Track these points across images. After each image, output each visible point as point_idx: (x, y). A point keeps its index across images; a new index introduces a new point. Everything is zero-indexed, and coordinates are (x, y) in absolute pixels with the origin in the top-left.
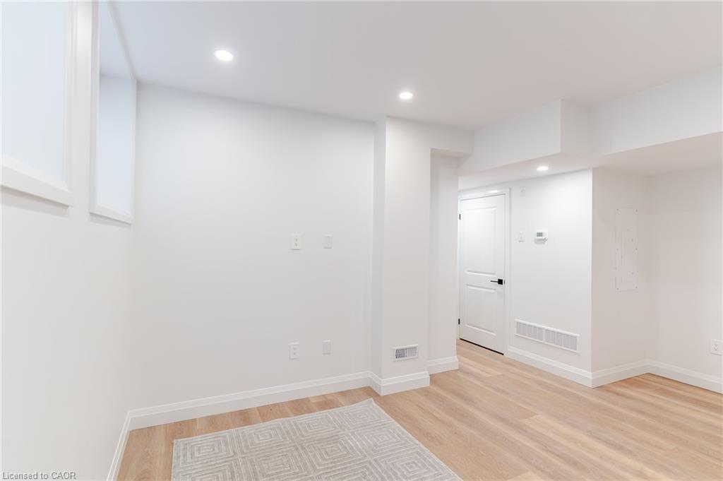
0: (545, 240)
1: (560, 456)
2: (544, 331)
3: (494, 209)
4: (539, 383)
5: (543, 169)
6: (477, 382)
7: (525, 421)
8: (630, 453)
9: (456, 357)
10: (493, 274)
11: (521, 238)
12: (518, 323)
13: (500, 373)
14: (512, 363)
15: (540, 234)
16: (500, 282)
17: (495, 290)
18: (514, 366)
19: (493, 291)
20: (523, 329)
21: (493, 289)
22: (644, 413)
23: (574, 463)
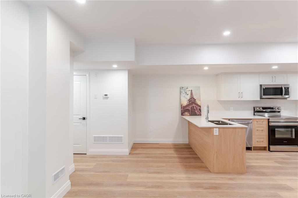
0: (108, 98)
1: (153, 187)
2: (108, 137)
3: (80, 82)
4: (113, 161)
5: (115, 66)
6: (91, 173)
7: (128, 180)
8: (162, 173)
9: (73, 164)
10: (80, 115)
11: (96, 97)
12: (94, 137)
13: (95, 164)
14: (94, 157)
15: (106, 95)
16: (84, 119)
17: (81, 123)
18: (96, 157)
19: (79, 124)
20: (97, 139)
21: (80, 123)
22: (148, 157)
23: (158, 187)
